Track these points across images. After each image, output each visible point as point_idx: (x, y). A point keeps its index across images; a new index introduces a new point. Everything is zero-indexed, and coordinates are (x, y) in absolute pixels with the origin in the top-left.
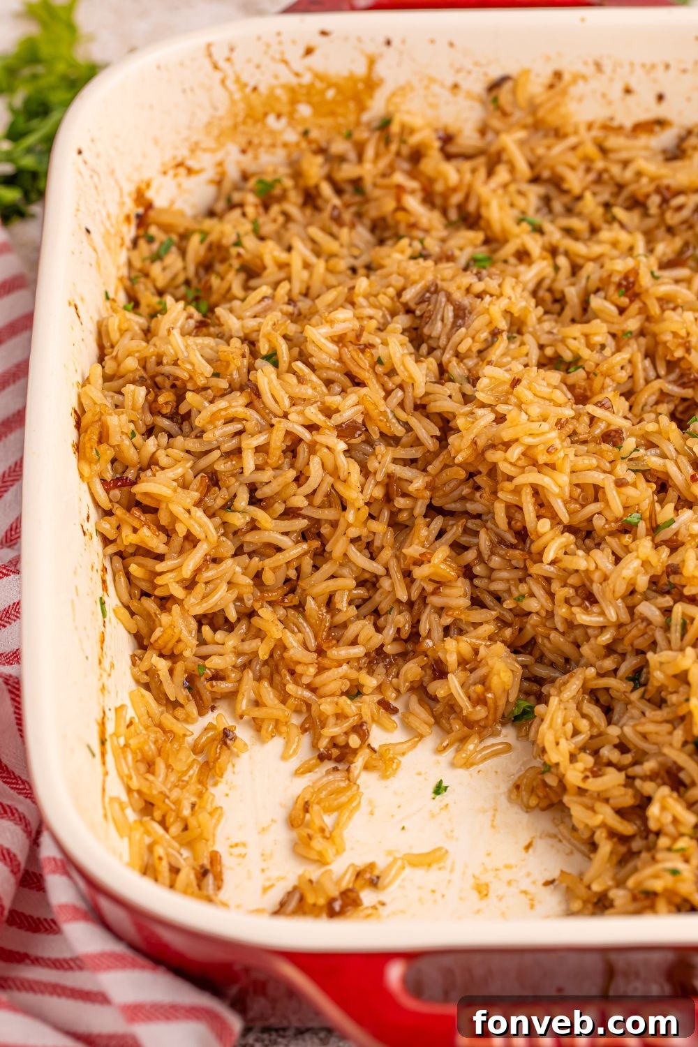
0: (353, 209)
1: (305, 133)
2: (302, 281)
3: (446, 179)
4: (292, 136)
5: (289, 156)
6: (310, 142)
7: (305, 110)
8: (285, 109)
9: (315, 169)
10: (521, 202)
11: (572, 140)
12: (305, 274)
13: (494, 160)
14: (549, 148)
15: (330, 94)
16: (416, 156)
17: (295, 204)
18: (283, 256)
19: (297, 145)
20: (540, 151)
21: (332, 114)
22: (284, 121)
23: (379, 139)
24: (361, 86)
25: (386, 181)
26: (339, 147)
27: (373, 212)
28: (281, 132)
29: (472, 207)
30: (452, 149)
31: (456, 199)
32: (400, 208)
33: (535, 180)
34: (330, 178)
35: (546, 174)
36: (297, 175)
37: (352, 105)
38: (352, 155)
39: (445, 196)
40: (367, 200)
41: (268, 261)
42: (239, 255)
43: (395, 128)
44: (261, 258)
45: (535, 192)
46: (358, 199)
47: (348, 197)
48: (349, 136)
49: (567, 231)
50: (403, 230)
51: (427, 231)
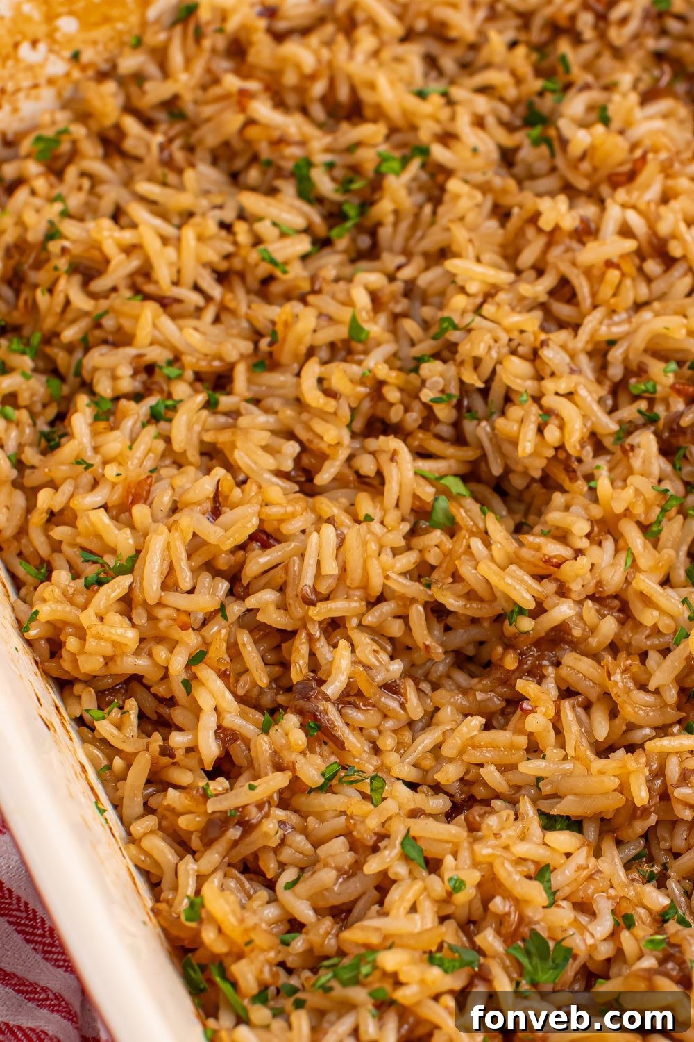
0: (180, 142)
1: (75, 57)
2: (171, 264)
3: (298, 66)
4: (57, 67)
5: (60, 95)
6: (84, 68)
7: (68, 25)
9: (107, 99)
10: (403, 70)
12: (171, 252)
13: (350, 24)
16: (238, 48)
17: (95, 158)
18: (128, 236)
19: (68, 75)
21: (105, 20)
22: (42, 48)
23: (184, 36)
25: (216, 91)
26: (130, 63)
27: (210, 137)
28: (42, 65)
29: (343, 94)
31: (319, 88)
32: (251, 122)
33: (409, 36)
34: (129, 109)
35: (420, 25)
36: (84, 116)
38: (152, 69)
39: (301, 90)
40: (193, 125)
41: (110, 249)
42: (64, 251)
43: (204, 15)
44: (97, 246)
45: (412, 53)
46: (178, 127)
48: (138, 43)
49: (484, 90)
50: (265, 151)
51: (303, 143)
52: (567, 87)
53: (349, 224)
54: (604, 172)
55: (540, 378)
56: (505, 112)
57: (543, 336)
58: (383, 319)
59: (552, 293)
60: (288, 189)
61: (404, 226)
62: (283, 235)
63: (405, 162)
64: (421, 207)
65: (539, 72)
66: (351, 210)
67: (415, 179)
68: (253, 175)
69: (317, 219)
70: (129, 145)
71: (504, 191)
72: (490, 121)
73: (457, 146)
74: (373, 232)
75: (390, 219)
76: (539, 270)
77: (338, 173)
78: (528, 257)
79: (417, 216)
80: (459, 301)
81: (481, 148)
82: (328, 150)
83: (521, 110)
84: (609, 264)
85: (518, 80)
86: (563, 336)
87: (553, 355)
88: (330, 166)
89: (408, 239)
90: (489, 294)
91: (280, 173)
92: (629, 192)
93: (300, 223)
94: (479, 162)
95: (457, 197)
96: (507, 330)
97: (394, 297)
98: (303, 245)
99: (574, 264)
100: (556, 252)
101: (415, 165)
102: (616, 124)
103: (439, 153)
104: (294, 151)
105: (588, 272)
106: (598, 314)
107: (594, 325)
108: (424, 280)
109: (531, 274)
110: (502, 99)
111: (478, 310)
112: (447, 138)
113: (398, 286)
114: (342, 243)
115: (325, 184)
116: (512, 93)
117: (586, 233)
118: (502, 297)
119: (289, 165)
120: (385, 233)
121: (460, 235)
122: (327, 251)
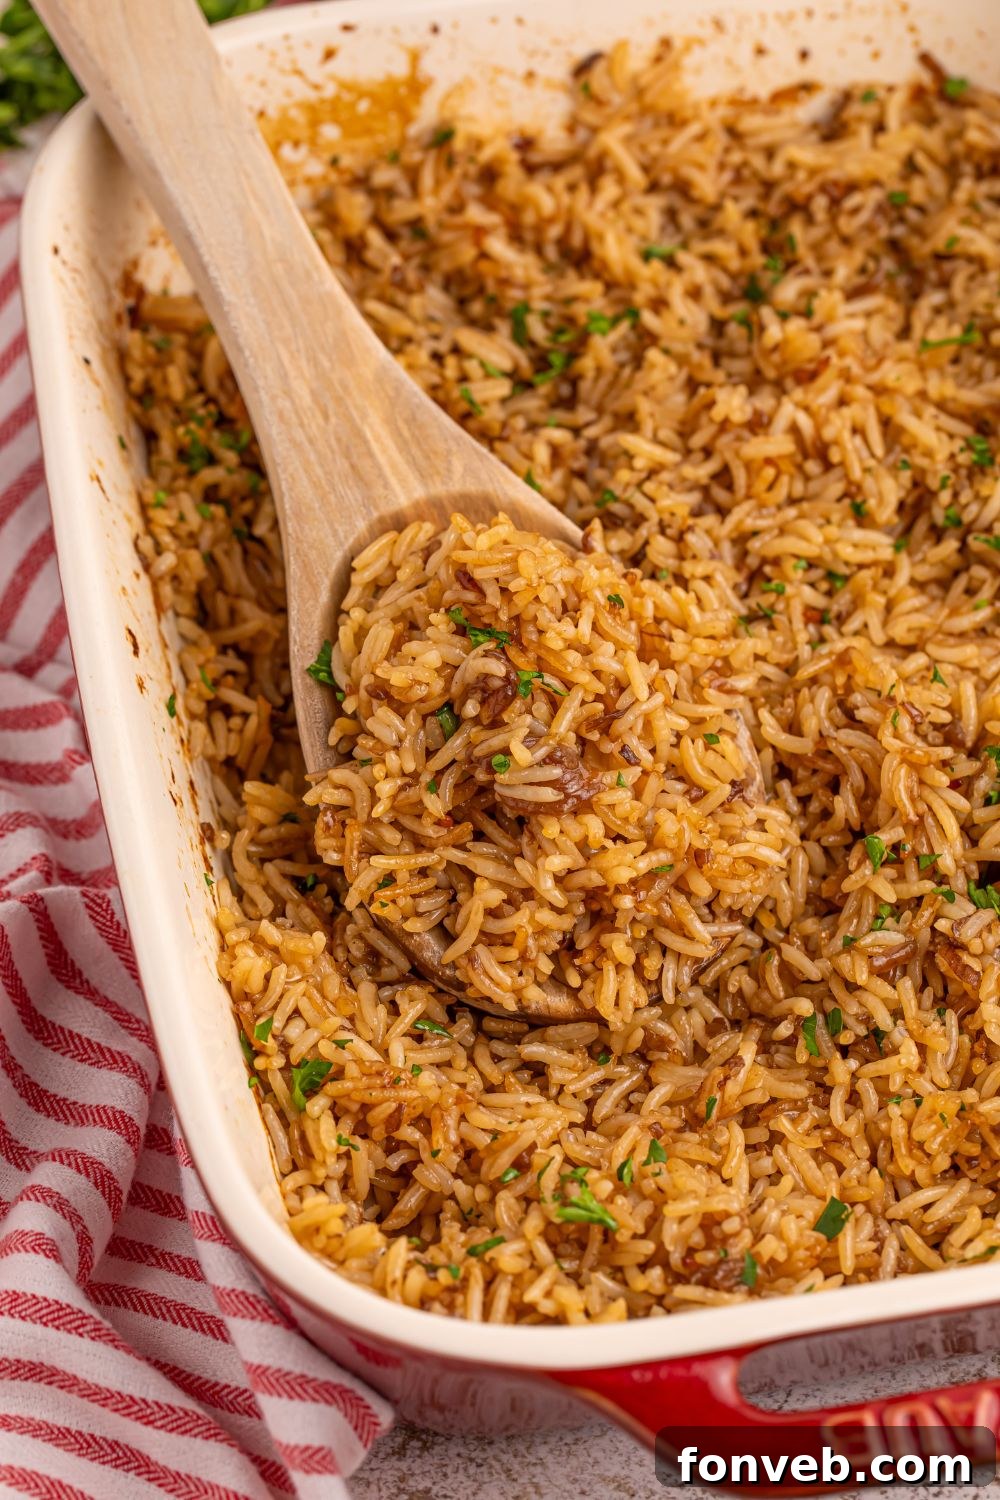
0: (415, 262)
1: (334, 162)
3: (537, 208)
4: (316, 168)
5: (315, 194)
6: (341, 172)
7: (330, 132)
8: (303, 133)
10: (639, 224)
11: (694, 129)
13: (597, 170)
14: (665, 142)
15: (363, 106)
16: (489, 175)
19: (324, 178)
20: (655, 149)
21: (368, 132)
22: (304, 150)
23: (438, 160)
24: (403, 91)
25: (458, 220)
26: (384, 176)
27: (445, 264)
28: (301, 164)
29: (577, 240)
30: (535, 157)
31: (554, 232)
32: (484, 255)
33: (653, 188)
34: (377, 221)
35: (666, 179)
37: (393, 117)
38: (403, 187)
39: (539, 230)
40: (433, 247)
43: (459, 144)
45: (654, 205)
46: (419, 246)
47: (404, 244)
48: (394, 159)
49: (709, 259)
50: (491, 287)
51: (526, 287)
52: (790, 265)
53: (553, 373)
54: (790, 367)
55: (681, 558)
56: (725, 282)
57: (690, 522)
58: (559, 475)
59: (715, 477)
60: (504, 328)
61: (603, 383)
62: (488, 376)
63: (615, 321)
64: (622, 366)
65: (766, 248)
66: (557, 360)
67: (624, 338)
68: (477, 308)
69: (524, 363)
70: (371, 256)
71: (700, 366)
72: (709, 291)
73: (665, 313)
74: (574, 381)
75: (590, 374)
76: (708, 452)
77: (553, 321)
78: (698, 440)
79: (617, 376)
80: (624, 475)
81: (689, 320)
82: (548, 298)
83: (743, 281)
84: (769, 461)
85: (743, 252)
86: (710, 520)
87: (697, 541)
88: (546, 315)
89: (605, 395)
90: (653, 473)
91: (500, 313)
92: (806, 392)
93: (506, 364)
94: (684, 333)
95: (653, 366)
96: (660, 511)
97: (574, 455)
98: (503, 388)
99: (737, 454)
100: (724, 440)
101: (624, 327)
102: (817, 319)
103: (648, 318)
104: (515, 294)
105: (748, 465)
106: (747, 506)
107: (743, 515)
108: (605, 442)
109: (699, 456)
110: (725, 270)
111: (639, 485)
112: (659, 304)
113: (582, 443)
114: (544, 389)
115: (538, 331)
116: (735, 264)
117: (758, 424)
118: (665, 476)
119: (509, 306)
120: (585, 386)
121: (644, 407)
122: (528, 394)
